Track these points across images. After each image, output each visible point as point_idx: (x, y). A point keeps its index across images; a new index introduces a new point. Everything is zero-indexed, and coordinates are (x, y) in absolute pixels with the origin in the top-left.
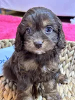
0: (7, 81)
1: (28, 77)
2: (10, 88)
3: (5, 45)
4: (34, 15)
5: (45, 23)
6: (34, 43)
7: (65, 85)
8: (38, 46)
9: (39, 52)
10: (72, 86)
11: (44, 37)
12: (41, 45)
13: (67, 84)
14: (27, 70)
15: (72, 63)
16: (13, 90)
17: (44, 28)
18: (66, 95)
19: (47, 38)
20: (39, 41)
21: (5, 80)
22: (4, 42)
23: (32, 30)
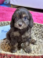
0: (8, 41)
1: (16, 39)
2: (8, 44)
3: (8, 24)
4: (19, 11)
5: (24, 16)
6: (19, 24)
7: (35, 45)
8: (20, 26)
9: (21, 28)
10: (38, 46)
11: (23, 22)
12: (21, 25)
13: (36, 45)
14: (15, 36)
15: (40, 35)
16: (10, 45)
17: (23, 17)
18: (34, 50)
19: (24, 22)
20: (21, 23)
21: (7, 41)
22: (8, 22)
23: (18, 18)
